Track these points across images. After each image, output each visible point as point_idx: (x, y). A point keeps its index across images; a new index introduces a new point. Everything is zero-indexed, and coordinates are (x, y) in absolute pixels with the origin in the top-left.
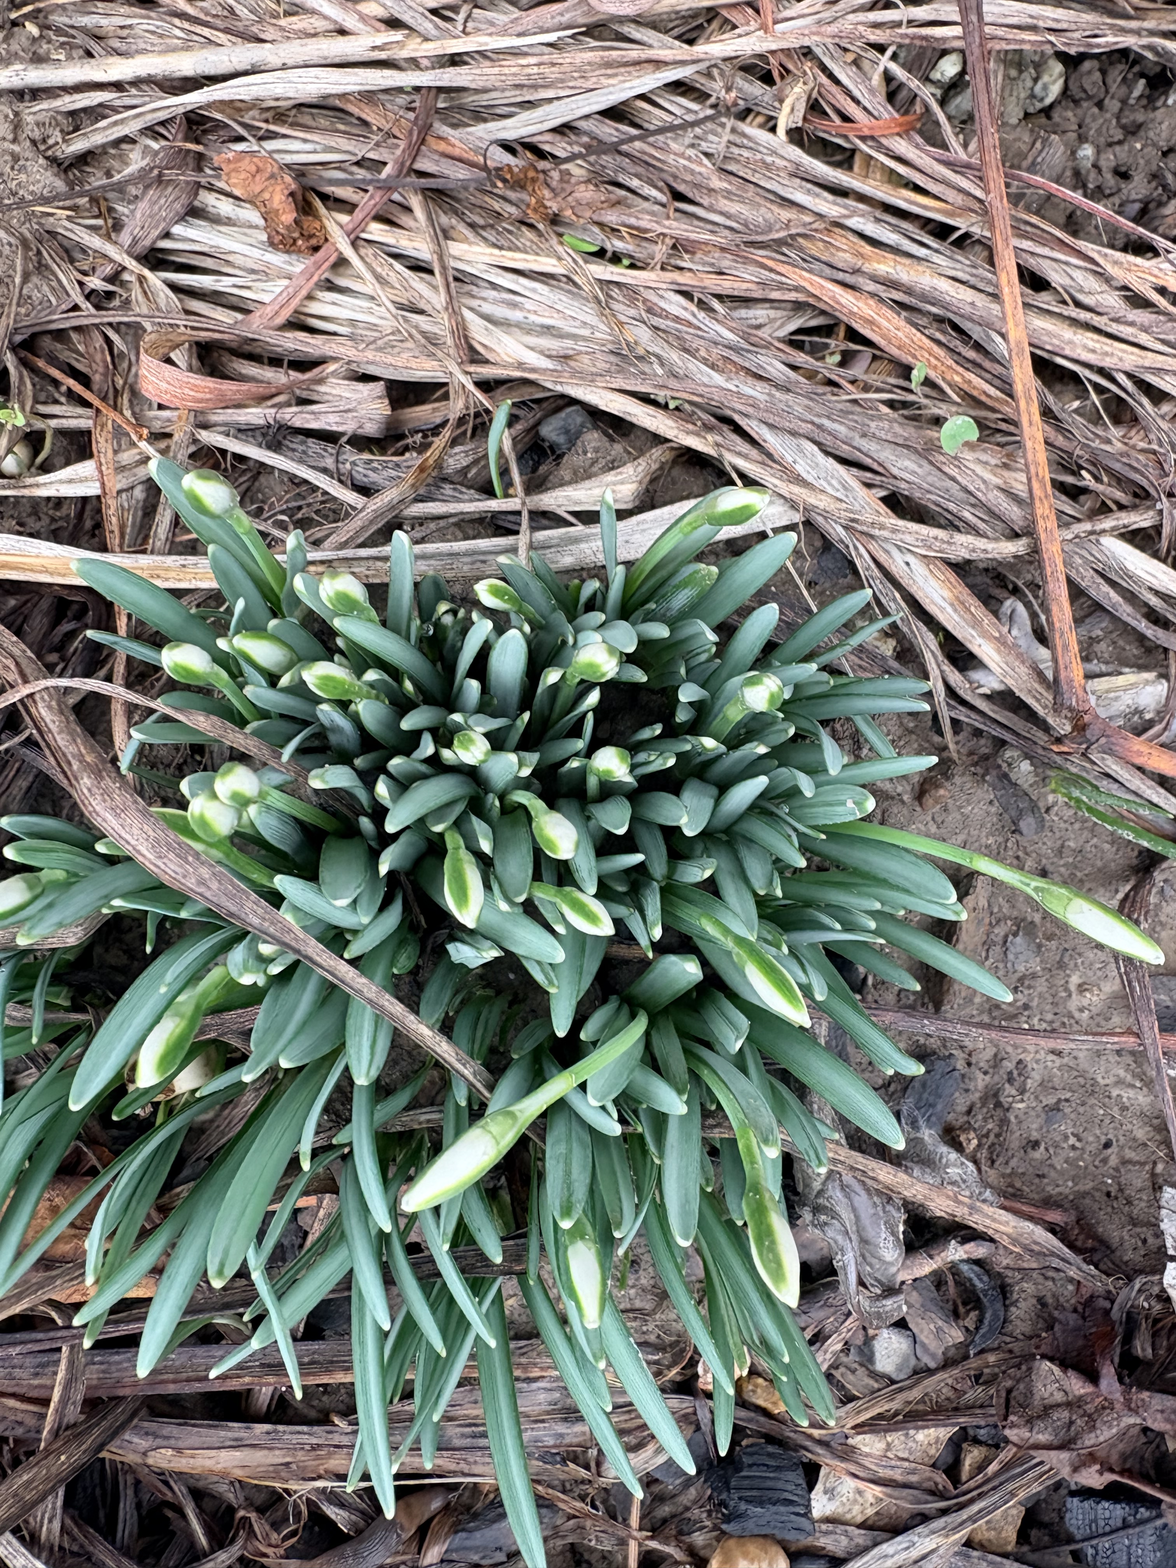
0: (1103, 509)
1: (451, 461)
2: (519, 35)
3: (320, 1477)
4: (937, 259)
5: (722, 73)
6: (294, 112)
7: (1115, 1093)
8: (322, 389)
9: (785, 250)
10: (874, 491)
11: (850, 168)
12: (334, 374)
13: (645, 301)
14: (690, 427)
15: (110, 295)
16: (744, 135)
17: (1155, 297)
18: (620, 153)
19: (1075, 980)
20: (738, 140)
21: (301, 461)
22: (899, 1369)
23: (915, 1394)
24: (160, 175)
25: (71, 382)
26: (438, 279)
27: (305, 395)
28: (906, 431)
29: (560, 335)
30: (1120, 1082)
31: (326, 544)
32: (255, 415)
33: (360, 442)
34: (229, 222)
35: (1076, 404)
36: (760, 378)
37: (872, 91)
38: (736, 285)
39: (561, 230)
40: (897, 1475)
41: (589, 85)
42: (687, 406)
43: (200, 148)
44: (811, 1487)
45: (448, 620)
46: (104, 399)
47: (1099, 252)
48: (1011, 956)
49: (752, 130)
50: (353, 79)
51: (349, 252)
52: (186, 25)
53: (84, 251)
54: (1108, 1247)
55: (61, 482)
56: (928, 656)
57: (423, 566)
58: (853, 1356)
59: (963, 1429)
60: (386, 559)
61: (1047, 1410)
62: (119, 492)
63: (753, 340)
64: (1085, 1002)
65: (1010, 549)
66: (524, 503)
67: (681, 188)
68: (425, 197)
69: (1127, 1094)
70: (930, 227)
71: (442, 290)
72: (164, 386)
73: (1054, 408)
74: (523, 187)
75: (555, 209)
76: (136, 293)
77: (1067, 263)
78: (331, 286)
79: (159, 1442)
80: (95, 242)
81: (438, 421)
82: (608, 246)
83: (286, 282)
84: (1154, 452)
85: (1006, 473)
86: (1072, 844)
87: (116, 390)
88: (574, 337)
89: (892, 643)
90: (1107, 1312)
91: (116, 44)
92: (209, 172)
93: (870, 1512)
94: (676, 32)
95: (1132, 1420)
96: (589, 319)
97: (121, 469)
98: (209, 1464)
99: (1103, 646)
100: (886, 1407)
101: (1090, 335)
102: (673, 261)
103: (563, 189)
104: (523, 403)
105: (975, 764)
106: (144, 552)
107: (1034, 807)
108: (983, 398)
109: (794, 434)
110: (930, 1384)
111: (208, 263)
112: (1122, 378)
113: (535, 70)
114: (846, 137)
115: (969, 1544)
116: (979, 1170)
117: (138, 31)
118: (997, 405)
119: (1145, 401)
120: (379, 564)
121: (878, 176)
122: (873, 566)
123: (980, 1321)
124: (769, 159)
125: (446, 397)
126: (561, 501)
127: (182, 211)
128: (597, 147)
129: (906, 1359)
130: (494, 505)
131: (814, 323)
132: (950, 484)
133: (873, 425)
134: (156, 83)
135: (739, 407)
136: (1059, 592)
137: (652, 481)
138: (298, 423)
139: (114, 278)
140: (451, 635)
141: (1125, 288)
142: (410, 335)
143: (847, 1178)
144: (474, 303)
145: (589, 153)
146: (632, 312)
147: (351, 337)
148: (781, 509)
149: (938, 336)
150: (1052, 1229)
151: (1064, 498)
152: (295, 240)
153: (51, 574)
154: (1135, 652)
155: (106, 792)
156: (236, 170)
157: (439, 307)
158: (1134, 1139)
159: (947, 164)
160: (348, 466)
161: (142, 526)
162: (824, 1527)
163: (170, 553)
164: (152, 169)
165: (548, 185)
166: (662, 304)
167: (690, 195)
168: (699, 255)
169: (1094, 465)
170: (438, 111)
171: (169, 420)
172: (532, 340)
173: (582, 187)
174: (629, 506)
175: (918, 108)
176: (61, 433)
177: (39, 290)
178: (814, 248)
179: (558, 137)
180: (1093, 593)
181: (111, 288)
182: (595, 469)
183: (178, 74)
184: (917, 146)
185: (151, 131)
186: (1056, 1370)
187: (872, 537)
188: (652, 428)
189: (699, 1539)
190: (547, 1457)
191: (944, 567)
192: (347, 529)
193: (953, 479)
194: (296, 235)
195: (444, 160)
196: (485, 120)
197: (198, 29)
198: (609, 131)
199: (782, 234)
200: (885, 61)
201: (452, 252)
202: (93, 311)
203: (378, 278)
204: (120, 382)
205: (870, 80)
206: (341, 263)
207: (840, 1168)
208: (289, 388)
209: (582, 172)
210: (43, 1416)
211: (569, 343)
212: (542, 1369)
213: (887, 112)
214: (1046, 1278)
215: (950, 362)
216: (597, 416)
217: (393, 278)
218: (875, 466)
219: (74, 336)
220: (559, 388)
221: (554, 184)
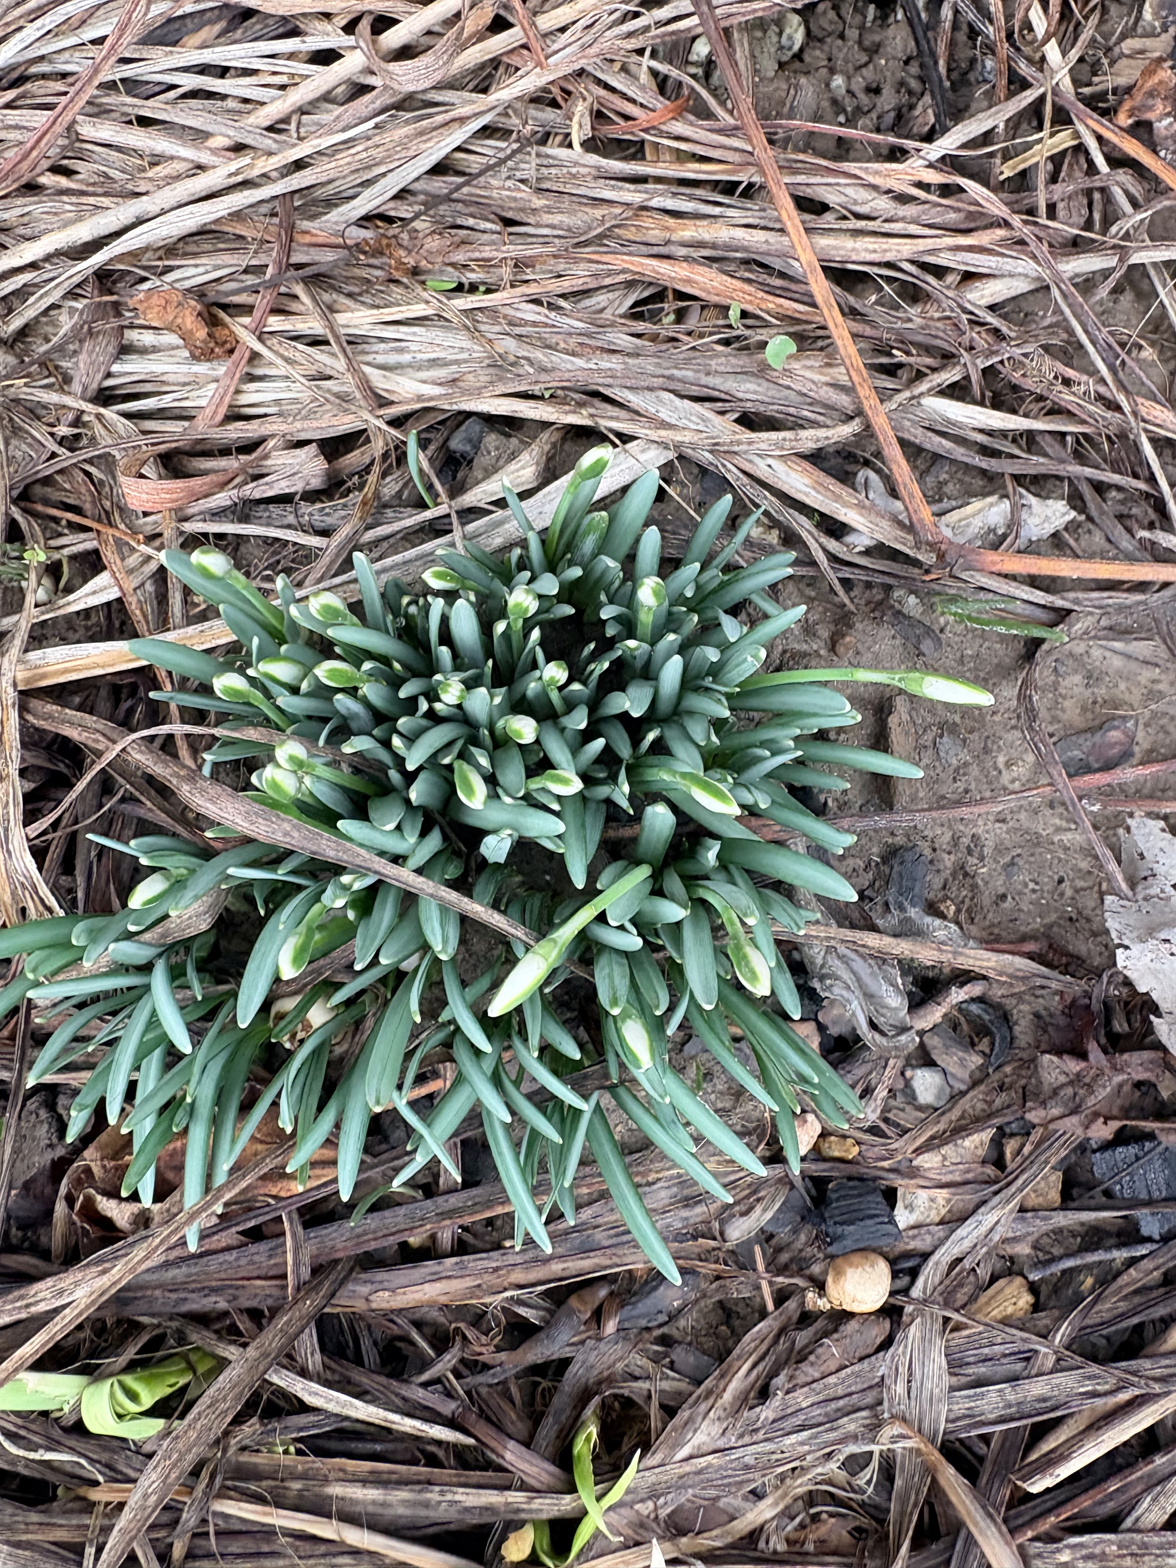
0: (920, 375)
1: (386, 490)
2: (343, 130)
3: (505, 1289)
4: (730, 212)
5: (515, 111)
6: (181, 245)
7: (1056, 839)
8: (269, 462)
9: (606, 242)
10: (728, 416)
11: (643, 158)
12: (275, 448)
13: (505, 317)
14: (567, 408)
15: (77, 437)
16: (548, 156)
17: (915, 192)
18: (454, 201)
19: (1001, 760)
20: (545, 162)
21: (268, 525)
22: (938, 1097)
23: (955, 1114)
24: (90, 329)
25: (70, 516)
26: (335, 348)
27: (256, 471)
28: (742, 361)
29: (446, 364)
30: (1058, 830)
31: (307, 582)
32: (222, 499)
33: (311, 496)
34: (155, 349)
35: (873, 298)
36: (614, 351)
37: (643, 88)
38: (574, 282)
39: (422, 278)
40: (957, 1178)
41: (412, 153)
42: (559, 392)
43: (114, 298)
44: (893, 1206)
45: (413, 609)
46: (99, 521)
47: (860, 168)
48: (942, 754)
49: (554, 150)
50: (221, 206)
51: (258, 347)
52: (74, 199)
53: (45, 407)
54: (1078, 958)
55: (87, 595)
56: (804, 535)
57: (385, 578)
58: (900, 1098)
59: (1000, 1128)
60: (355, 581)
61: (1055, 1092)
62: (135, 590)
63: (599, 322)
64: (1015, 775)
65: (846, 431)
66: (450, 507)
67: (510, 215)
68: (306, 284)
69: (1066, 837)
70: (720, 187)
71: (341, 356)
72: (144, 496)
73: (857, 306)
74: (382, 253)
75: (413, 263)
76: (98, 429)
77: (838, 184)
78: (252, 378)
79: (377, 1286)
80: (52, 398)
81: (368, 461)
82: (464, 280)
83: (214, 385)
84: (949, 318)
85: (831, 371)
86: (970, 652)
87: (106, 512)
88: (457, 362)
89: (775, 533)
90: (1088, 1007)
91: (21, 231)
92: (128, 314)
93: (943, 1212)
94: (471, 86)
95: (1119, 1078)
96: (464, 344)
97: (130, 572)
98: (418, 1296)
99: (950, 485)
100: (935, 1129)
101: (867, 239)
102: (519, 278)
103: (415, 246)
104: (431, 427)
105: (873, 611)
106: (168, 630)
107: (929, 631)
108: (797, 315)
109: (650, 389)
110: (965, 1103)
111: (148, 388)
112: (906, 266)
113: (364, 155)
114: (632, 133)
115: (1022, 1210)
116: (961, 928)
117: (35, 214)
118: (809, 318)
119: (930, 279)
120: (352, 586)
121: (668, 158)
122: (741, 475)
123: (993, 1044)
124: (574, 170)
125: (368, 441)
126: (479, 497)
127: (115, 352)
128: (433, 202)
129: (941, 1090)
130: (428, 514)
131: (646, 294)
132: (787, 392)
133: (713, 363)
134: (63, 254)
135: (601, 381)
136: (894, 453)
137: (549, 459)
138: (257, 495)
139: (77, 422)
140: (419, 621)
141: (889, 191)
142: (327, 400)
143: (842, 949)
144: (369, 358)
145: (428, 209)
146: (497, 329)
147: (280, 414)
148: (657, 452)
149: (747, 275)
150: (1031, 956)
151: (883, 377)
152: (212, 351)
153: (103, 667)
154: (981, 483)
155: (202, 790)
156: (149, 307)
157: (341, 370)
158: (1080, 870)
159: (719, 131)
160: (307, 518)
161: (159, 613)
162: (911, 1233)
163: (188, 625)
164: (82, 327)
165: (401, 246)
166: (519, 315)
167: (518, 218)
168: (538, 267)
169: (902, 342)
170: (296, 209)
171: (156, 523)
172: (424, 375)
173: (429, 239)
174: (535, 484)
175: (686, 92)
176: (73, 558)
177: (20, 449)
178: (629, 234)
179: (399, 202)
180: (927, 446)
181: (76, 431)
182: (501, 463)
183: (79, 242)
184: (691, 124)
185: (72, 294)
186: (1055, 1059)
187: (735, 453)
188: (538, 418)
189: (816, 1269)
190: (680, 1237)
191: (799, 460)
192: (320, 566)
193: (789, 388)
194: (212, 345)
195: (312, 249)
196: (336, 205)
197: (84, 200)
198: (440, 185)
199: (599, 230)
200: (646, 61)
201: (341, 322)
202: (69, 454)
203: (287, 360)
204: (107, 504)
205: (637, 79)
206: (255, 356)
207: (833, 943)
208: (243, 470)
209: (427, 225)
210: (285, 1287)
211: (454, 368)
212: (657, 1172)
213: (660, 103)
214: (1037, 997)
215: (761, 294)
216: (491, 420)
217: (298, 357)
218: (723, 396)
219: (58, 478)
220: (455, 407)
221: (405, 243)
